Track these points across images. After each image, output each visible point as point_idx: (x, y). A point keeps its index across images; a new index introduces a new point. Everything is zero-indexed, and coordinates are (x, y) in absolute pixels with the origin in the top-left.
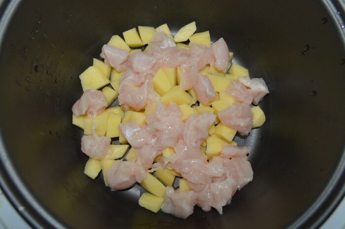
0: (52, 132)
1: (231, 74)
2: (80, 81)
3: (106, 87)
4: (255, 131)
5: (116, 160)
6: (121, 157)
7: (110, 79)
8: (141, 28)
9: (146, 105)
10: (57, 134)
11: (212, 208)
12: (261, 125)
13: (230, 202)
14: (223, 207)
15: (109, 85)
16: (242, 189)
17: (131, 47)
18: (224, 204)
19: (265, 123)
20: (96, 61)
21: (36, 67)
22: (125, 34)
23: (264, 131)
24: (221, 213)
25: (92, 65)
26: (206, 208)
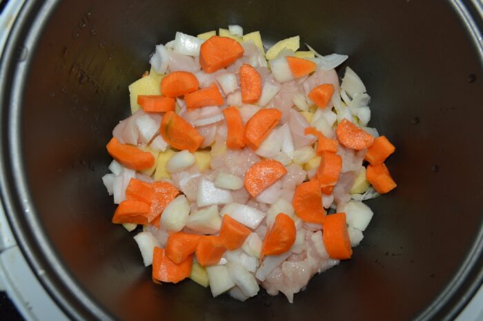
0: (84, 162)
2: (129, 93)
8: (222, 31)
9: (214, 142)
10: (90, 164)
11: (280, 292)
13: (304, 288)
14: (294, 294)
16: (322, 273)
18: (296, 290)
24: (291, 301)
26: (272, 291)
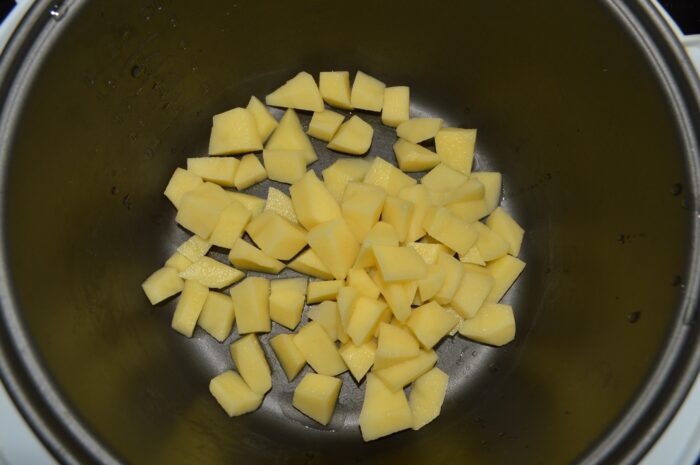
0: (117, 191)
1: (488, 226)
2: (210, 125)
3: (252, 156)
4: (485, 350)
5: (211, 289)
6: (220, 287)
7: (265, 145)
8: (360, 77)
10: (125, 198)
12: (500, 344)
15: (258, 153)
17: (325, 103)
19: (510, 343)
20: (254, 102)
21: (136, 67)
22: (324, 76)
23: (504, 358)
25: (244, 105)
